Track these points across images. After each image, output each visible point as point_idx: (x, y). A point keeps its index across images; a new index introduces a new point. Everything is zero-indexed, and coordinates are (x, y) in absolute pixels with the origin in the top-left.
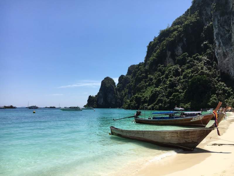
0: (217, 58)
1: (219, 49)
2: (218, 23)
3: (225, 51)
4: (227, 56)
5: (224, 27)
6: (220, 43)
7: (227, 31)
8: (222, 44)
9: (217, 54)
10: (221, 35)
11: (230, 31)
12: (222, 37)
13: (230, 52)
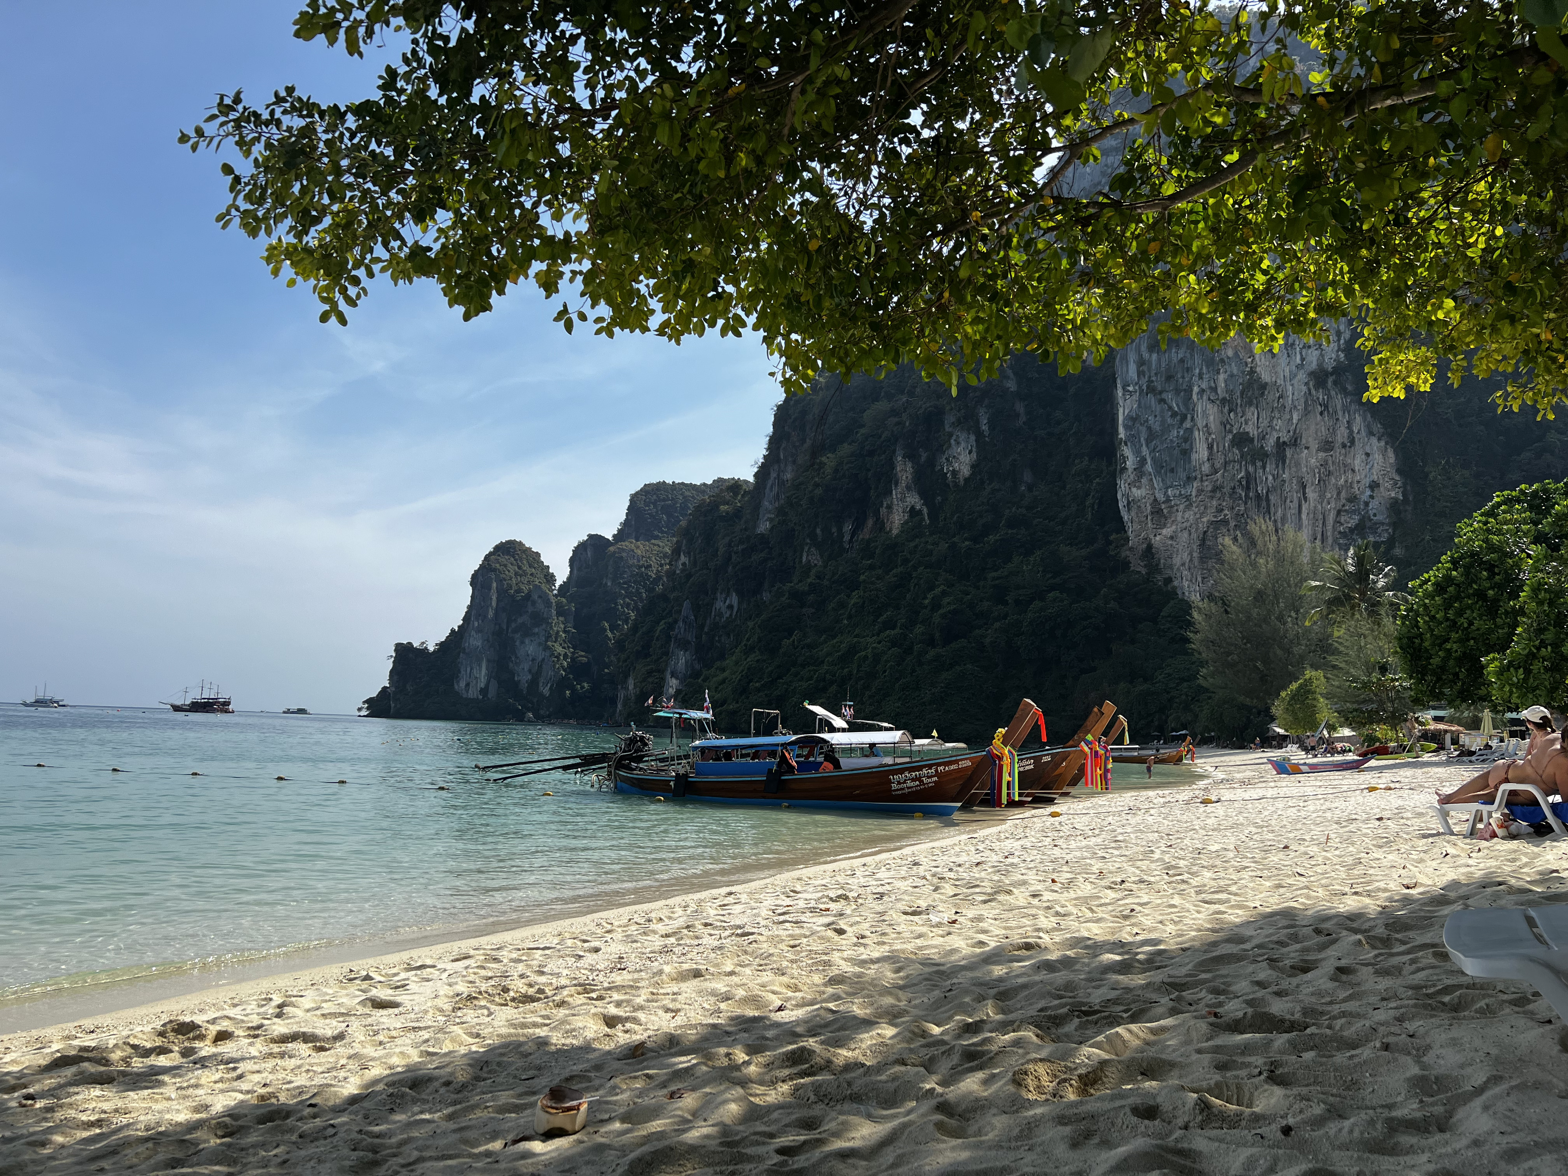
0: (1126, 518)
1: (1137, 483)
2: (1140, 373)
3: (1161, 497)
4: (1170, 521)
5: (1164, 396)
6: (1142, 462)
7: (1174, 415)
8: (1149, 467)
9: (1129, 503)
10: (1149, 428)
11: (1184, 418)
12: (1151, 436)
13: (1182, 507)
